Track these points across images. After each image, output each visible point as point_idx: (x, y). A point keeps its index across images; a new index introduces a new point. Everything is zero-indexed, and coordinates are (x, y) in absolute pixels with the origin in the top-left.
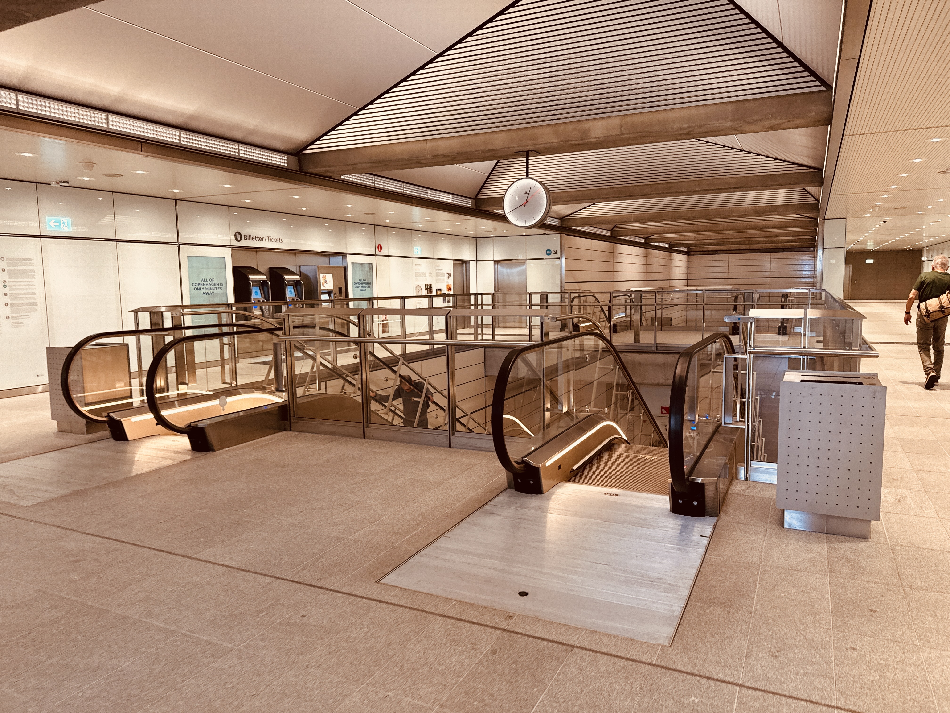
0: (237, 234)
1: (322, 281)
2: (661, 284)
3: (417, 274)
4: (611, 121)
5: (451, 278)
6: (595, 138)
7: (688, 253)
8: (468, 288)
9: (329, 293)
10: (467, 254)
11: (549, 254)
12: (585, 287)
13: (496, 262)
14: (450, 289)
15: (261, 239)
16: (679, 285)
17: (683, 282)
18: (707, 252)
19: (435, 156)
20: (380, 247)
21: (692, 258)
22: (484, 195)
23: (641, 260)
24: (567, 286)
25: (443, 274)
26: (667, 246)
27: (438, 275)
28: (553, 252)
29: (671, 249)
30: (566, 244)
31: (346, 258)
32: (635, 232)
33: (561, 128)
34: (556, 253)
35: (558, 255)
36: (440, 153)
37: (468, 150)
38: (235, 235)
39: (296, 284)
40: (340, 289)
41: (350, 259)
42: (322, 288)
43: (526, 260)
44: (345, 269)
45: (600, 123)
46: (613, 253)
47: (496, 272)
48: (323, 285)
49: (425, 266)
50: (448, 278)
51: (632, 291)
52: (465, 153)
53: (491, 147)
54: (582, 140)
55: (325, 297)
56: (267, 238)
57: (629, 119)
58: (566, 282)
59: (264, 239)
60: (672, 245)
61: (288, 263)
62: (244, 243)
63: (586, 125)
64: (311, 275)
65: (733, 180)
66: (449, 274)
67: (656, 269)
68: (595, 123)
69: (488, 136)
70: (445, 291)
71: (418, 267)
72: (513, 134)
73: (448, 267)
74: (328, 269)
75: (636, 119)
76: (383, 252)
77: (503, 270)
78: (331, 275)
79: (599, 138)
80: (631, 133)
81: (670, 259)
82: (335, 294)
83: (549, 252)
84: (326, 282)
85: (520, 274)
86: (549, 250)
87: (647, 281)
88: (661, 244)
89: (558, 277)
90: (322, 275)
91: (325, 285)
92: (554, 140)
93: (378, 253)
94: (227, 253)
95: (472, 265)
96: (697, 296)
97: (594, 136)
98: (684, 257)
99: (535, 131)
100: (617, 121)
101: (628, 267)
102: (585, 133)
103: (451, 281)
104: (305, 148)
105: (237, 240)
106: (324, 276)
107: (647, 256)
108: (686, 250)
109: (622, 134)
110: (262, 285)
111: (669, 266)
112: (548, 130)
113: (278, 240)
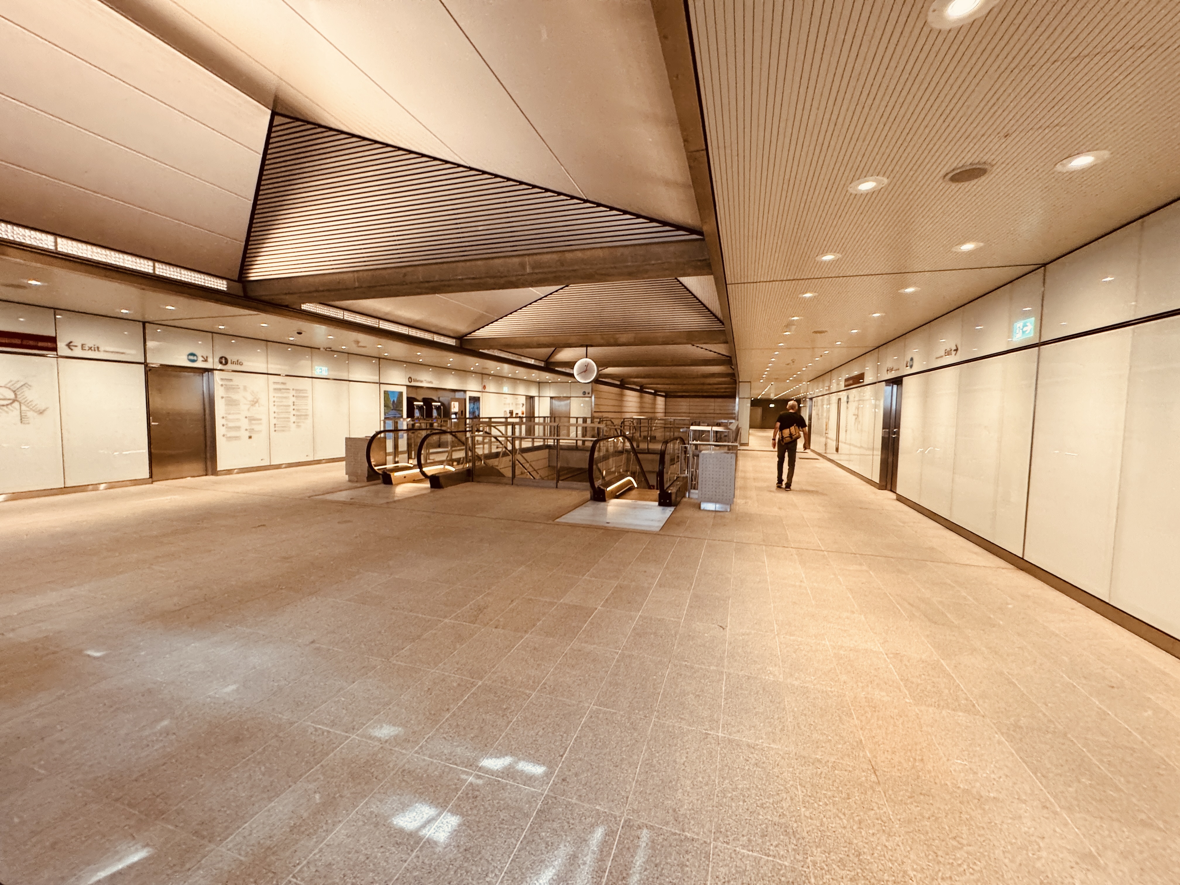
1: (452, 407)
2: (650, 415)
3: (505, 404)
5: (524, 406)
7: (665, 397)
8: (534, 413)
9: (456, 414)
10: (533, 392)
12: (605, 415)
13: (551, 398)
14: (523, 414)
16: (660, 415)
17: (663, 415)
18: (677, 397)
21: (668, 399)
22: (552, 360)
23: (638, 400)
24: (596, 415)
25: (519, 404)
26: (653, 391)
27: (517, 404)
28: (587, 393)
29: (655, 394)
30: (594, 389)
31: (465, 393)
32: (635, 383)
35: (590, 395)
39: (438, 408)
40: (462, 412)
41: (469, 394)
42: (452, 410)
43: (571, 397)
44: (465, 399)
46: (622, 395)
47: (551, 403)
49: (509, 399)
50: (522, 407)
51: (633, 419)
55: (453, 416)
56: (426, 381)
57: (639, 335)
58: (595, 412)
59: (424, 382)
60: (656, 391)
61: (433, 396)
62: (413, 384)
64: (446, 403)
66: (523, 405)
67: (647, 405)
68: (622, 336)
70: (520, 415)
71: (505, 400)
73: (523, 400)
74: (456, 400)
76: (486, 390)
77: (556, 403)
78: (457, 403)
80: (639, 341)
81: (655, 400)
82: (459, 414)
83: (584, 393)
84: (454, 407)
85: (566, 405)
87: (641, 413)
88: (650, 391)
89: (590, 408)
91: (454, 409)
93: (483, 391)
94: (404, 390)
95: (536, 399)
96: (670, 423)
97: (621, 341)
98: (663, 399)
100: (633, 335)
101: (630, 404)
102: (617, 339)
103: (524, 409)
104: (466, 335)
105: (409, 381)
106: (453, 404)
107: (641, 397)
108: (664, 394)
109: (635, 341)
110: (420, 408)
111: (654, 403)
113: (431, 382)
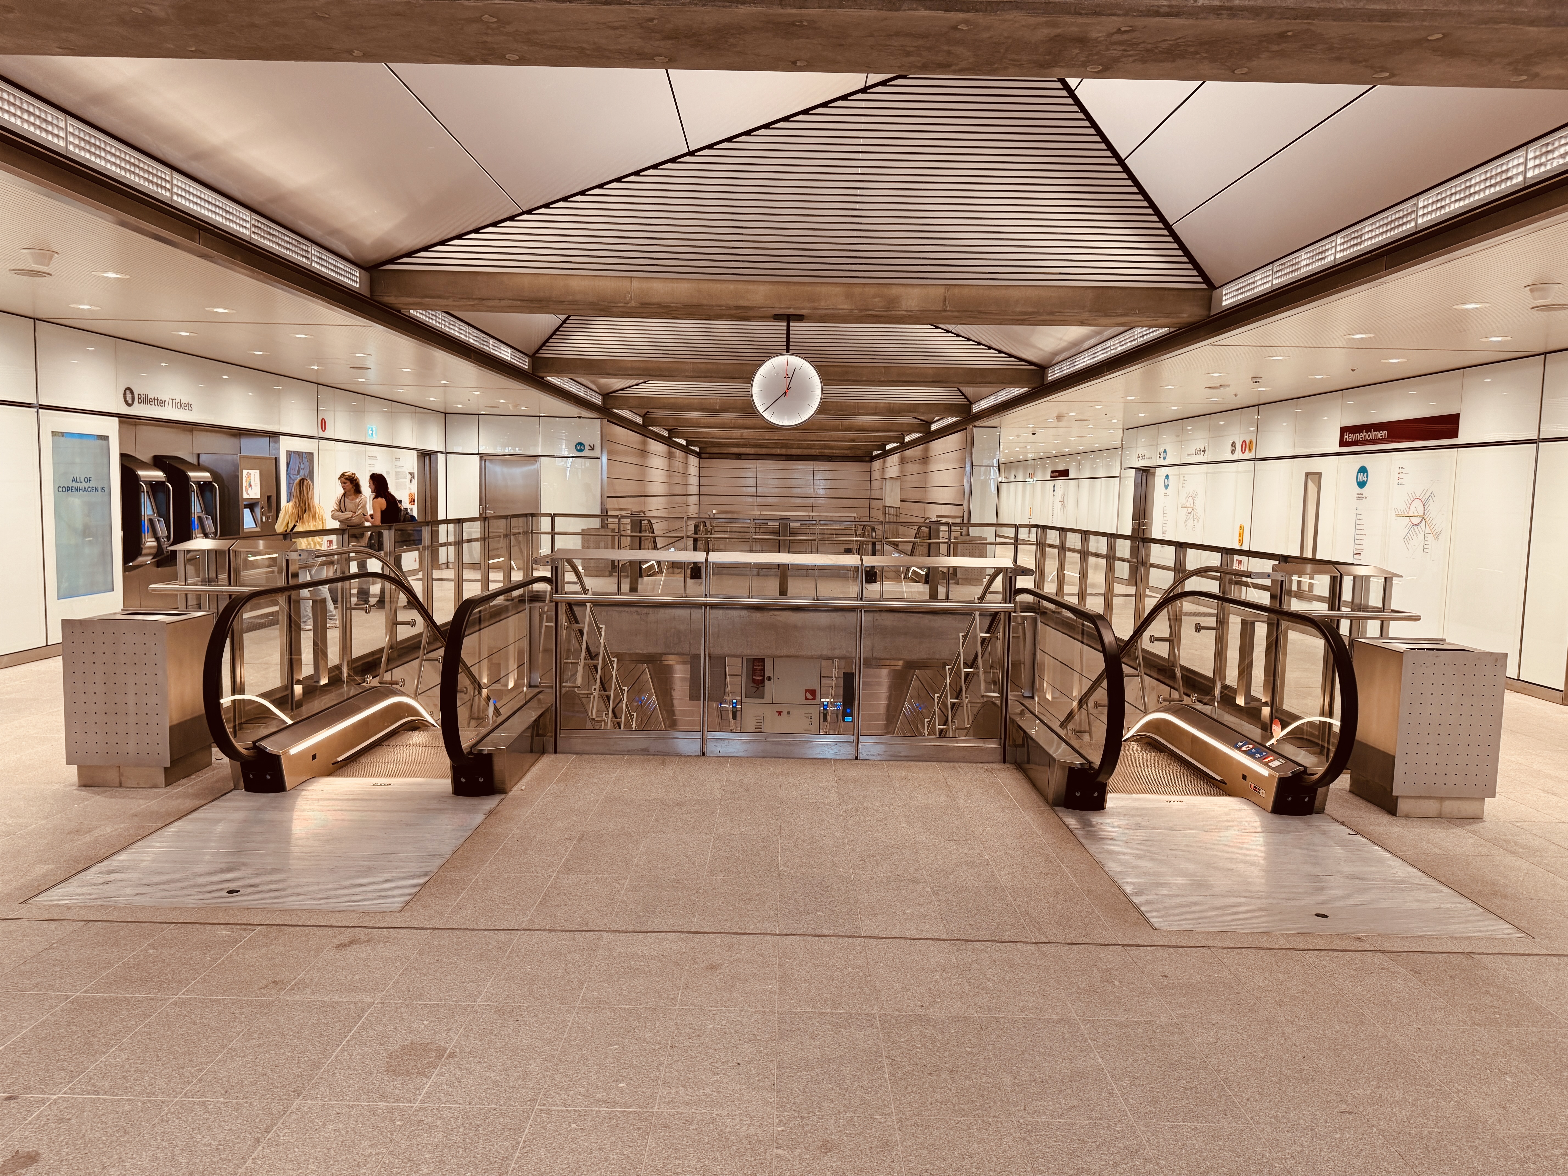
0: (128, 392)
1: (245, 484)
4: (932, 291)
6: (906, 311)
7: (700, 456)
8: (434, 499)
9: (254, 505)
10: (434, 443)
11: (581, 451)
13: (481, 456)
15: (161, 403)
17: (695, 500)
18: (729, 456)
19: (644, 305)
20: (323, 424)
21: (708, 463)
22: (549, 353)
24: (610, 504)
27: (397, 475)
28: (587, 447)
30: (608, 436)
31: (277, 442)
33: (858, 290)
34: (592, 448)
35: (596, 453)
36: (654, 300)
37: (705, 302)
38: (125, 393)
39: (204, 487)
40: (269, 498)
41: (286, 445)
42: (245, 496)
43: (540, 456)
44: (277, 461)
45: (916, 291)
47: (483, 473)
48: (247, 491)
49: (381, 460)
50: (411, 481)
52: (699, 306)
53: (742, 303)
54: (887, 311)
55: (247, 512)
56: (171, 401)
57: (956, 291)
58: (608, 497)
59: (166, 403)
61: (181, 449)
62: (138, 410)
63: (894, 291)
64: (223, 472)
65: (930, 371)
66: (412, 474)
67: (677, 478)
68: (909, 290)
69: (740, 286)
71: (372, 462)
72: (782, 289)
73: (411, 461)
74: (254, 462)
75: (966, 291)
76: (328, 433)
77: (496, 470)
78: (258, 472)
79: (911, 311)
80: (958, 311)
82: (262, 508)
83: (580, 447)
84: (250, 485)
85: (527, 477)
86: (581, 444)
89: (597, 487)
90: (245, 472)
91: (249, 490)
92: (845, 306)
93: (322, 434)
94: (111, 428)
95: (441, 458)
97: (904, 308)
98: (696, 461)
99: (818, 289)
100: (941, 290)
101: (656, 475)
102: (893, 302)
104: (397, 260)
105: (126, 402)
106: (249, 475)
109: (945, 311)
110: (156, 487)
112: (838, 290)
113: (186, 406)
